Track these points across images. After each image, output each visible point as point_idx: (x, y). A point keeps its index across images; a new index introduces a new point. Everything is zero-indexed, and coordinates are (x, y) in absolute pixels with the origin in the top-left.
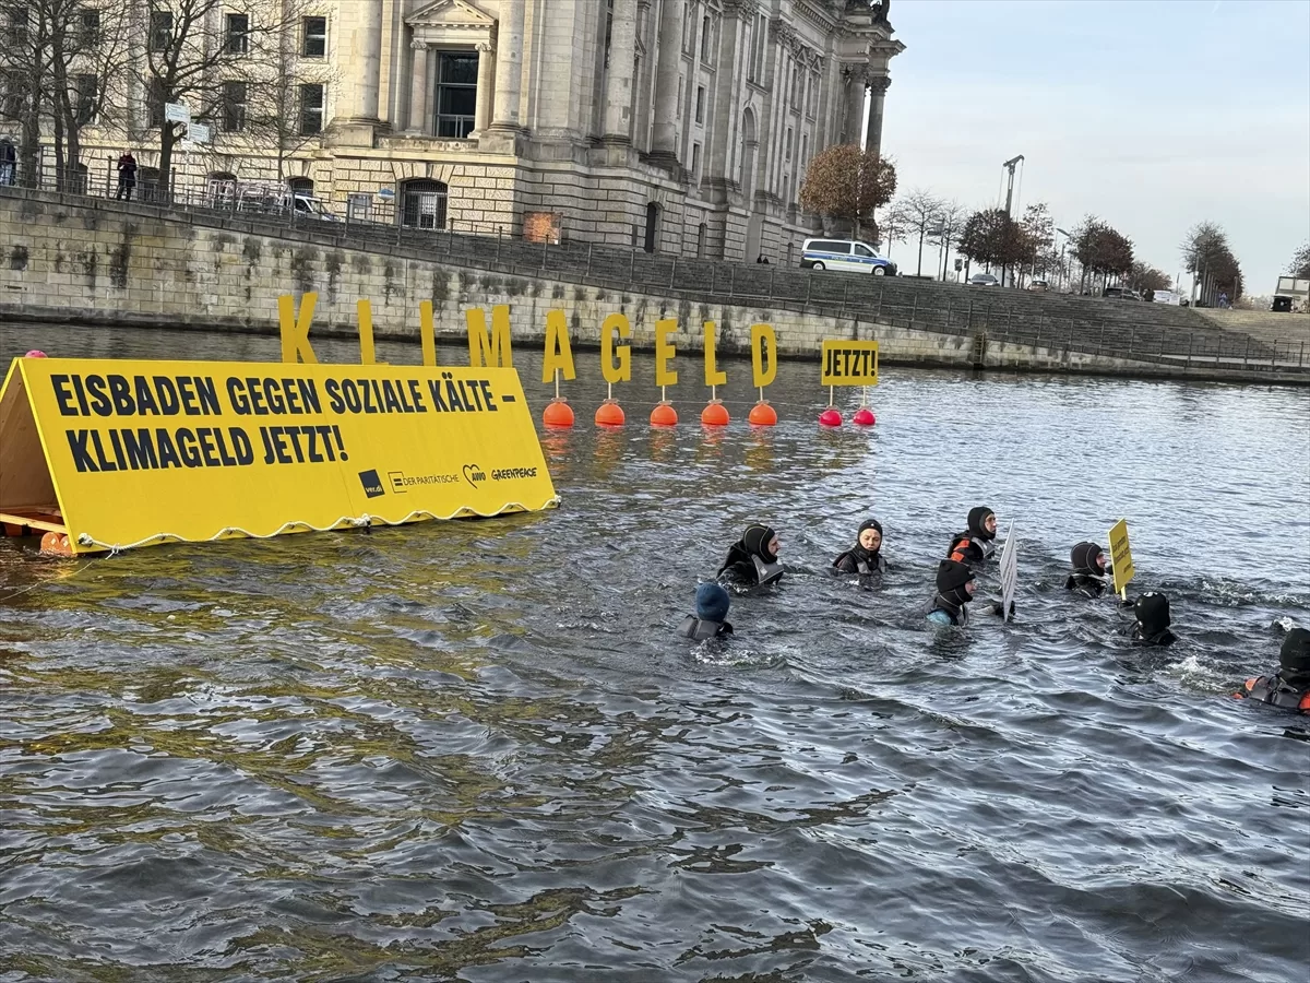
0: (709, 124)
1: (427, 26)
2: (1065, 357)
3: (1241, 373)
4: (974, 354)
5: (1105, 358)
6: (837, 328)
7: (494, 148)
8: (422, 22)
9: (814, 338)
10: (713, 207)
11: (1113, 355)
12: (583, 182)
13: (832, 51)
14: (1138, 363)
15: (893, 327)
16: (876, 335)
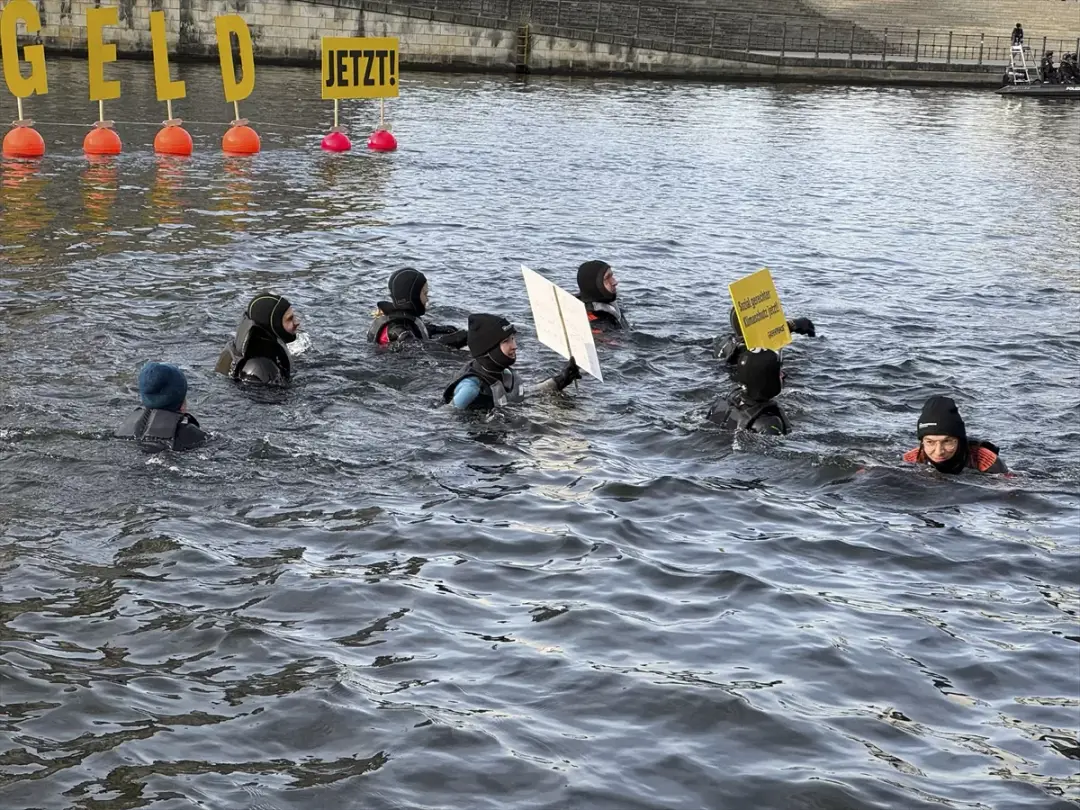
2: (631, 56)
3: (846, 72)
4: (516, 54)
5: (680, 56)
6: (336, 20)
9: (306, 33)
11: (689, 52)
14: (720, 62)
15: (411, 19)
16: (389, 29)
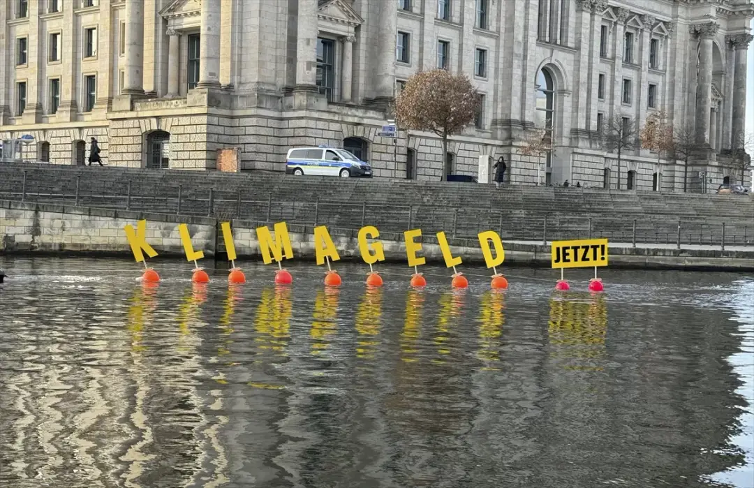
0: (496, 77)
1: (174, 17)
4: (215, 243)
7: (195, 102)
8: (170, 14)
10: (498, 142)
12: (272, 123)
13: (677, 17)
15: (93, 217)
16: (68, 225)
